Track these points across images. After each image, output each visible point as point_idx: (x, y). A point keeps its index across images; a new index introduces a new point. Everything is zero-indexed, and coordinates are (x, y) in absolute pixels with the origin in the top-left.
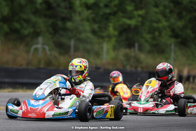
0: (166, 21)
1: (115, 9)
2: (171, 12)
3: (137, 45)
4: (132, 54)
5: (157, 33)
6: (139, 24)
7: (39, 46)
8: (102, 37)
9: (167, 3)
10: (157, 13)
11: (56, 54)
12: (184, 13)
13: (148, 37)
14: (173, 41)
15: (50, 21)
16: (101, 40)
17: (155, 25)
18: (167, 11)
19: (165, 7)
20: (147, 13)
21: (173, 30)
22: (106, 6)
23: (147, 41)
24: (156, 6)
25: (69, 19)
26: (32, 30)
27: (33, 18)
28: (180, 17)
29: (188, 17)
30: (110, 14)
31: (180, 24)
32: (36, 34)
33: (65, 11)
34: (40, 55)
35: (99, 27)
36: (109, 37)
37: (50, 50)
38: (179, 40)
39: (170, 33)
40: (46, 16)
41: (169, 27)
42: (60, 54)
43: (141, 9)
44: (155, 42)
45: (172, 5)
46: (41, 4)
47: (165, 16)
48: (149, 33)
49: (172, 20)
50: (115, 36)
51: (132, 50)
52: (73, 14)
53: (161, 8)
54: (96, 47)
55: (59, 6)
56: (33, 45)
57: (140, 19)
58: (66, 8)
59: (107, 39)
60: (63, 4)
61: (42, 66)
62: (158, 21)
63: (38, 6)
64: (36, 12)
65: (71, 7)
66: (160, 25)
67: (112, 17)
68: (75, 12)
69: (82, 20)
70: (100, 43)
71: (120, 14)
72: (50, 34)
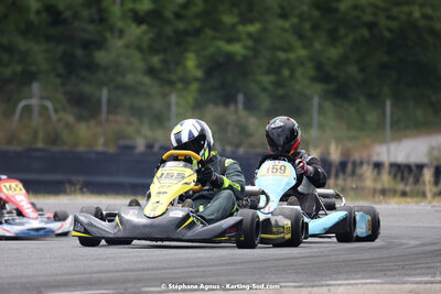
0: (305, 47)
1: (198, 23)
2: (315, 28)
3: (241, 98)
4: (232, 118)
5: (286, 73)
6: (250, 53)
7: (34, 102)
8: (171, 83)
9: (305, 8)
10: (284, 30)
11: (70, 119)
12: (342, 31)
13: (266, 80)
14: (318, 87)
15: (61, 49)
16: (167, 89)
17: (282, 55)
18: (307, 26)
19: (301, 17)
20: (265, 30)
21: (319, 67)
22: (178, 16)
23: (264, 90)
24: (284, 16)
25: (100, 44)
26: (19, 68)
27: (22, 44)
28: (333, 38)
29: (350, 39)
30: (186, 33)
31: (334, 53)
32: (28, 77)
33: (91, 28)
34: (36, 121)
35: (164, 62)
36: (186, 82)
37: (56, 111)
38: (332, 86)
39: (312, 73)
40: (48, 38)
41: (311, 59)
42: (80, 118)
43: (252, 21)
44: (281, 92)
45: (316, 13)
46: (38, 12)
47: (301, 37)
48: (269, 72)
49: (317, 46)
50: (197, 79)
51: (232, 108)
52: (108, 35)
53: (295, 20)
54: (157, 104)
55: (76, 16)
56: (20, 100)
57: (250, 43)
58: (92, 21)
59: (180, 86)
60: (85, 13)
61: (40, 145)
62: (288, 48)
63: (33, 17)
64: (28, 30)
65: (102, 19)
66: (292, 56)
67: (190, 39)
68: (111, 29)
69: (127, 46)
70: (165, 96)
71: (209, 32)
72: (59, 75)
